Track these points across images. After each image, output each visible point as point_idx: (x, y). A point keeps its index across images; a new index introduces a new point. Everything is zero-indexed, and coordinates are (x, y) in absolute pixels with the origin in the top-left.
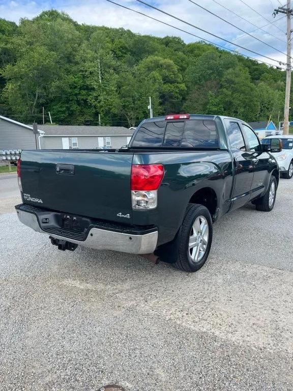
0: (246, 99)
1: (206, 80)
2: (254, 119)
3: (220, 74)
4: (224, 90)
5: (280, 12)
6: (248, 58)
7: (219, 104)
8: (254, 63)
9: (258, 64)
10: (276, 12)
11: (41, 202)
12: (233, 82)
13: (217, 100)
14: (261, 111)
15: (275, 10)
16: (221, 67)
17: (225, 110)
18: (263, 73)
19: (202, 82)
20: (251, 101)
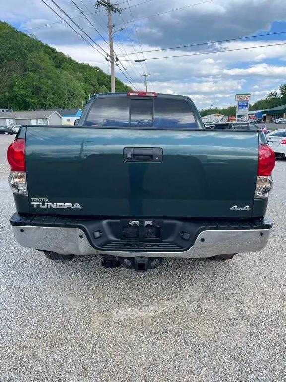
0: (54, 85)
1: (9, 60)
2: (63, 106)
3: (24, 56)
4: (31, 74)
5: (103, 5)
6: (46, 45)
7: (26, 88)
8: (53, 50)
9: (56, 52)
10: (98, 4)
11: (79, 207)
12: (38, 66)
13: (24, 83)
14: (69, 98)
15: (98, 2)
16: (25, 49)
17: (33, 94)
18: (63, 62)
19: (4, 62)
20: (59, 88)
